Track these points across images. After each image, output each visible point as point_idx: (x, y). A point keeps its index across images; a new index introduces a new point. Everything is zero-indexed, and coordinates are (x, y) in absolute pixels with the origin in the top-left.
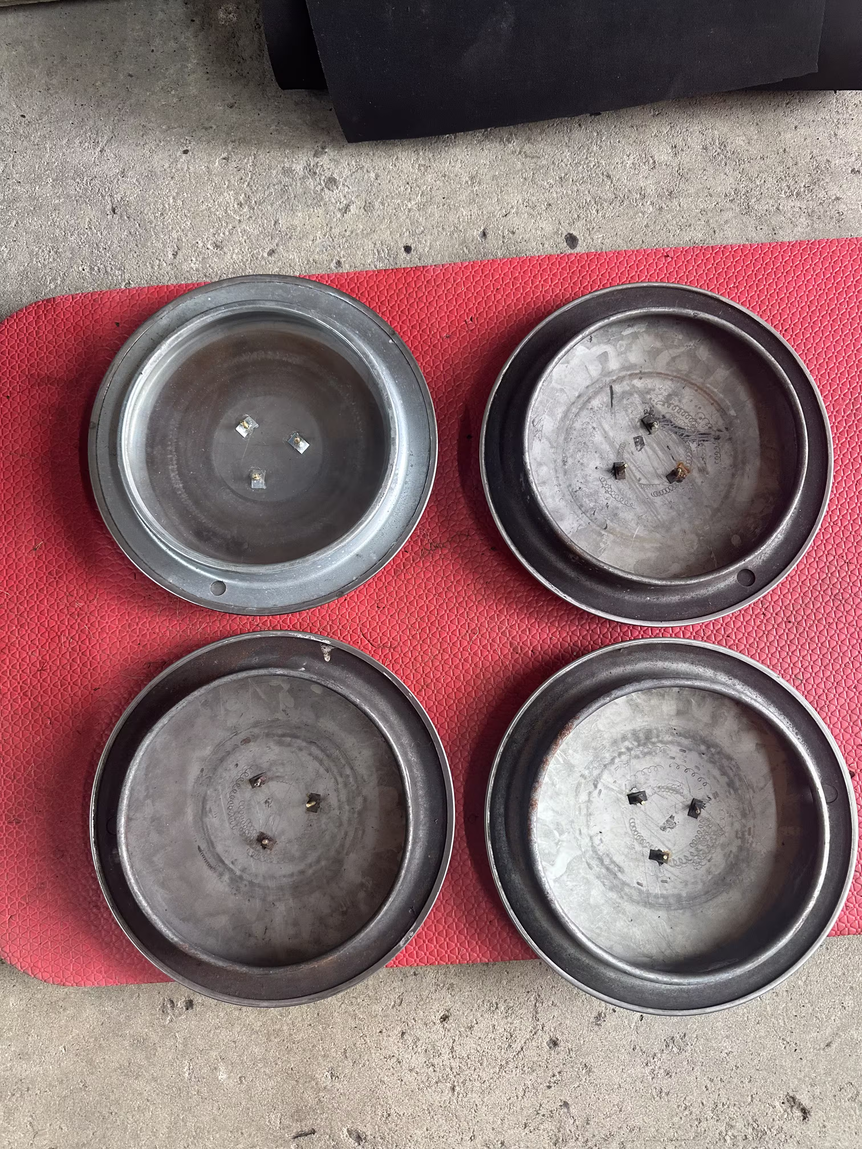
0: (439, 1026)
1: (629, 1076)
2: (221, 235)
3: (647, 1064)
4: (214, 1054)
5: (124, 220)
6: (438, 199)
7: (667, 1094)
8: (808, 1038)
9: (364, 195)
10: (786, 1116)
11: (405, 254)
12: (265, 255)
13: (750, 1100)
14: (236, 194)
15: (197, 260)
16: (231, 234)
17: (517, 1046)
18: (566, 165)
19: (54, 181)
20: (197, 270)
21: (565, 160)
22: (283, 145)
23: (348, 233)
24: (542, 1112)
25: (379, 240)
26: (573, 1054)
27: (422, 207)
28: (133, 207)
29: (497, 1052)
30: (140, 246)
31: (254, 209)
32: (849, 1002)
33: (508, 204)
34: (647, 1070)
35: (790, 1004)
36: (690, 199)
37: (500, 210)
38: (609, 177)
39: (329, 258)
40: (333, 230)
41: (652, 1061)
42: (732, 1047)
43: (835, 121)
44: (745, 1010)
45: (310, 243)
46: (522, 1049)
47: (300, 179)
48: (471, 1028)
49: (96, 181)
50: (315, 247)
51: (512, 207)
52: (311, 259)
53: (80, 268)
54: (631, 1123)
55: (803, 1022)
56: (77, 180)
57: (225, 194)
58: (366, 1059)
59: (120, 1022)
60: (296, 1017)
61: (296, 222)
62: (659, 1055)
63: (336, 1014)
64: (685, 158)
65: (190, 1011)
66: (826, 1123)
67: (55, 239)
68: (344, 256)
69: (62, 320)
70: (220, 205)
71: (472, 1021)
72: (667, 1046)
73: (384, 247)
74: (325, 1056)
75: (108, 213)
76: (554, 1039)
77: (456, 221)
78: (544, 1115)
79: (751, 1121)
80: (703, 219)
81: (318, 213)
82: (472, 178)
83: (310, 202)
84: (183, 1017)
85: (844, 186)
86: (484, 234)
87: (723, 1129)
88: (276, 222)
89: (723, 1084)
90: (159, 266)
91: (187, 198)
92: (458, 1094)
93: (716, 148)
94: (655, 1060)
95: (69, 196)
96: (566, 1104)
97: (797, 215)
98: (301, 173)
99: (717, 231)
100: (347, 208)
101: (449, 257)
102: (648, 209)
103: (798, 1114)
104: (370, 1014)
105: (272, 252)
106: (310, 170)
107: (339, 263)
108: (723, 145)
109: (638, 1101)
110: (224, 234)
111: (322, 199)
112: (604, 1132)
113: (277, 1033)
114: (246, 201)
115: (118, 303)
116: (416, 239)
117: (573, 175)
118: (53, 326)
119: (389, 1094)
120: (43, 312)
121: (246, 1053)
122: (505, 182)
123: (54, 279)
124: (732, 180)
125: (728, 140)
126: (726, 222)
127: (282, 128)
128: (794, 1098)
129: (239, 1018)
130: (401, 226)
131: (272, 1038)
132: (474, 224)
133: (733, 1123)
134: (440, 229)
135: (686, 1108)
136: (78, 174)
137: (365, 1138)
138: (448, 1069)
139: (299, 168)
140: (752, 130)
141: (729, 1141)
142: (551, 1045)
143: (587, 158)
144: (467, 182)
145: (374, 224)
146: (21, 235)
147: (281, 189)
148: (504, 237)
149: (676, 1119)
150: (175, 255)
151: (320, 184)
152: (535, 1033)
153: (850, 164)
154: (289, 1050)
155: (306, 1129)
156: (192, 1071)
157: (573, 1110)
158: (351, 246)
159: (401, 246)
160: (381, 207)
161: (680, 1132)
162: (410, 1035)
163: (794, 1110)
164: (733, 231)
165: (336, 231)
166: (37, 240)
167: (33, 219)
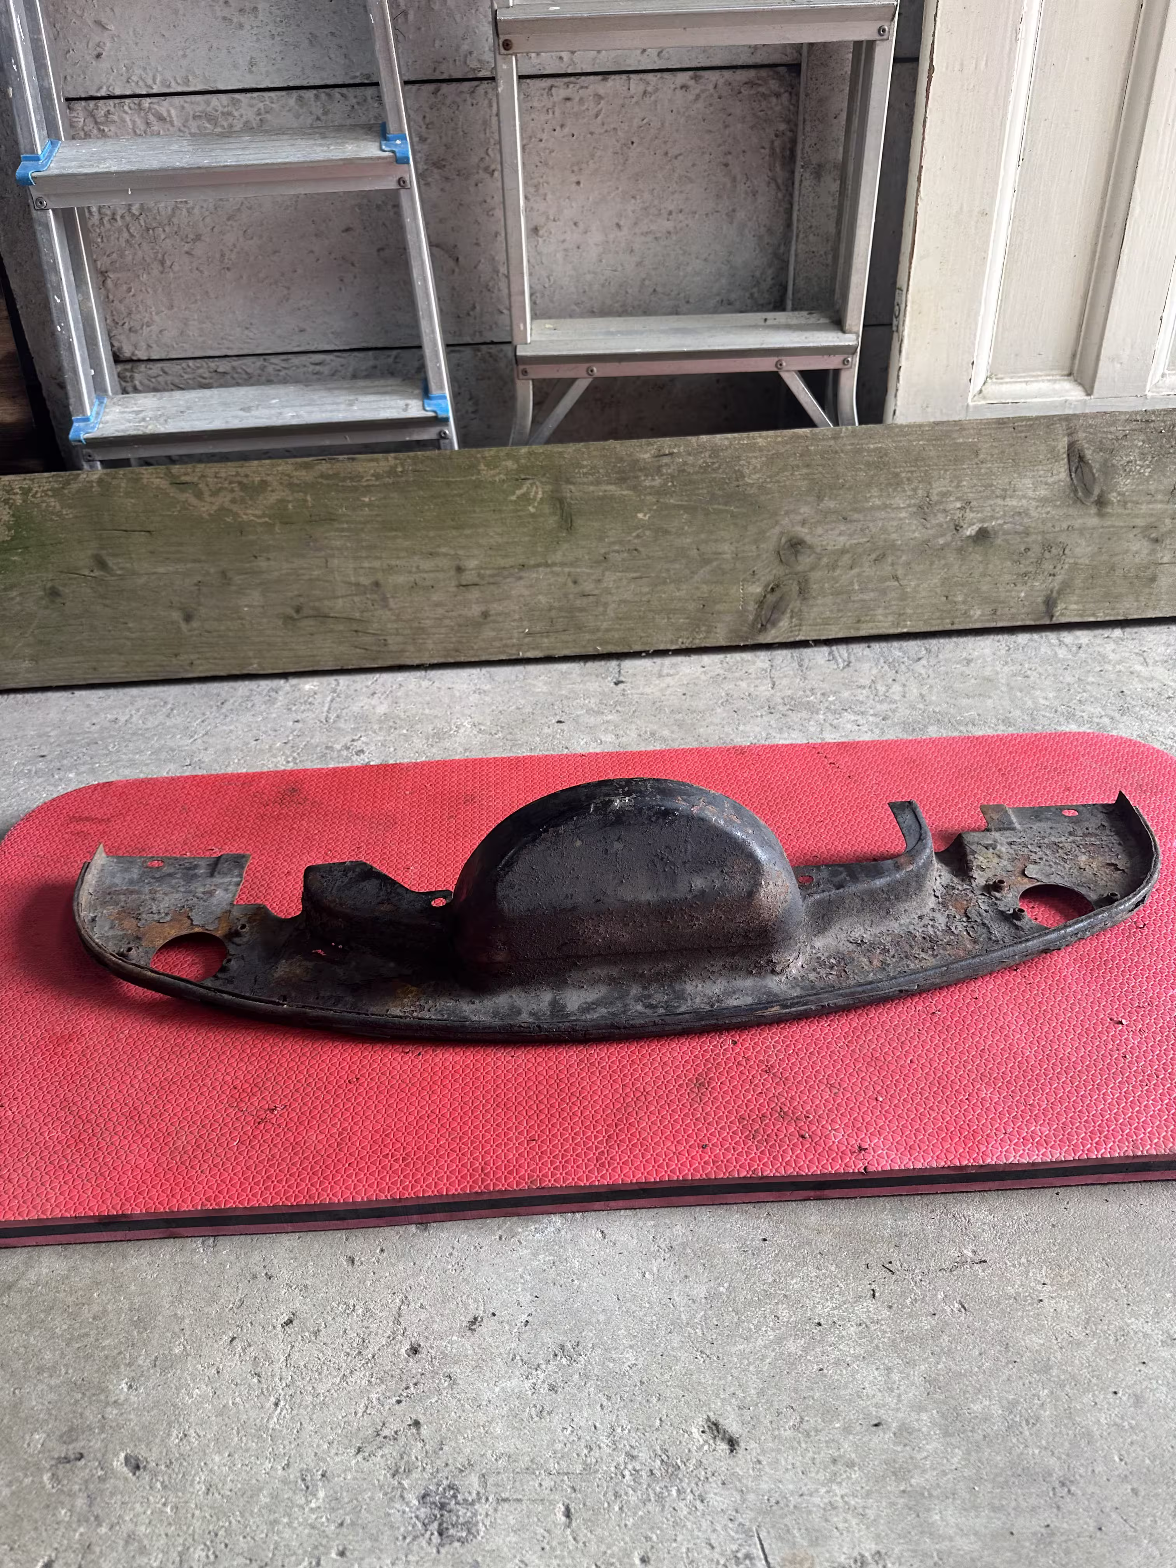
0: (278, 1331)
7: (550, 1413)
13: (658, 1424)
17: (368, 1354)
24: (383, 1434)
26: (436, 1363)
29: (341, 1360)
32: (784, 1313)
34: (527, 1384)
41: (534, 1373)
46: (374, 1357)
48: (317, 1332)
62: (543, 1367)
66: (761, 1458)
71: (320, 1325)
72: (555, 1356)
76: (416, 1345)
78: (385, 1437)
79: (659, 1452)
87: (621, 1460)
89: (623, 1403)
92: (282, 1410)
94: (539, 1372)
96: (417, 1424)
103: (724, 1446)
112: (461, 1460)
128: (716, 1425)
133: (635, 1453)
137: (145, 1467)
138: (277, 1380)
141: (628, 1477)
142: (411, 1352)
149: (558, 1446)
152: (394, 1339)
155: (72, 1454)
157: (424, 1430)
161: (563, 1463)
162: (242, 1340)
163: (718, 1440)
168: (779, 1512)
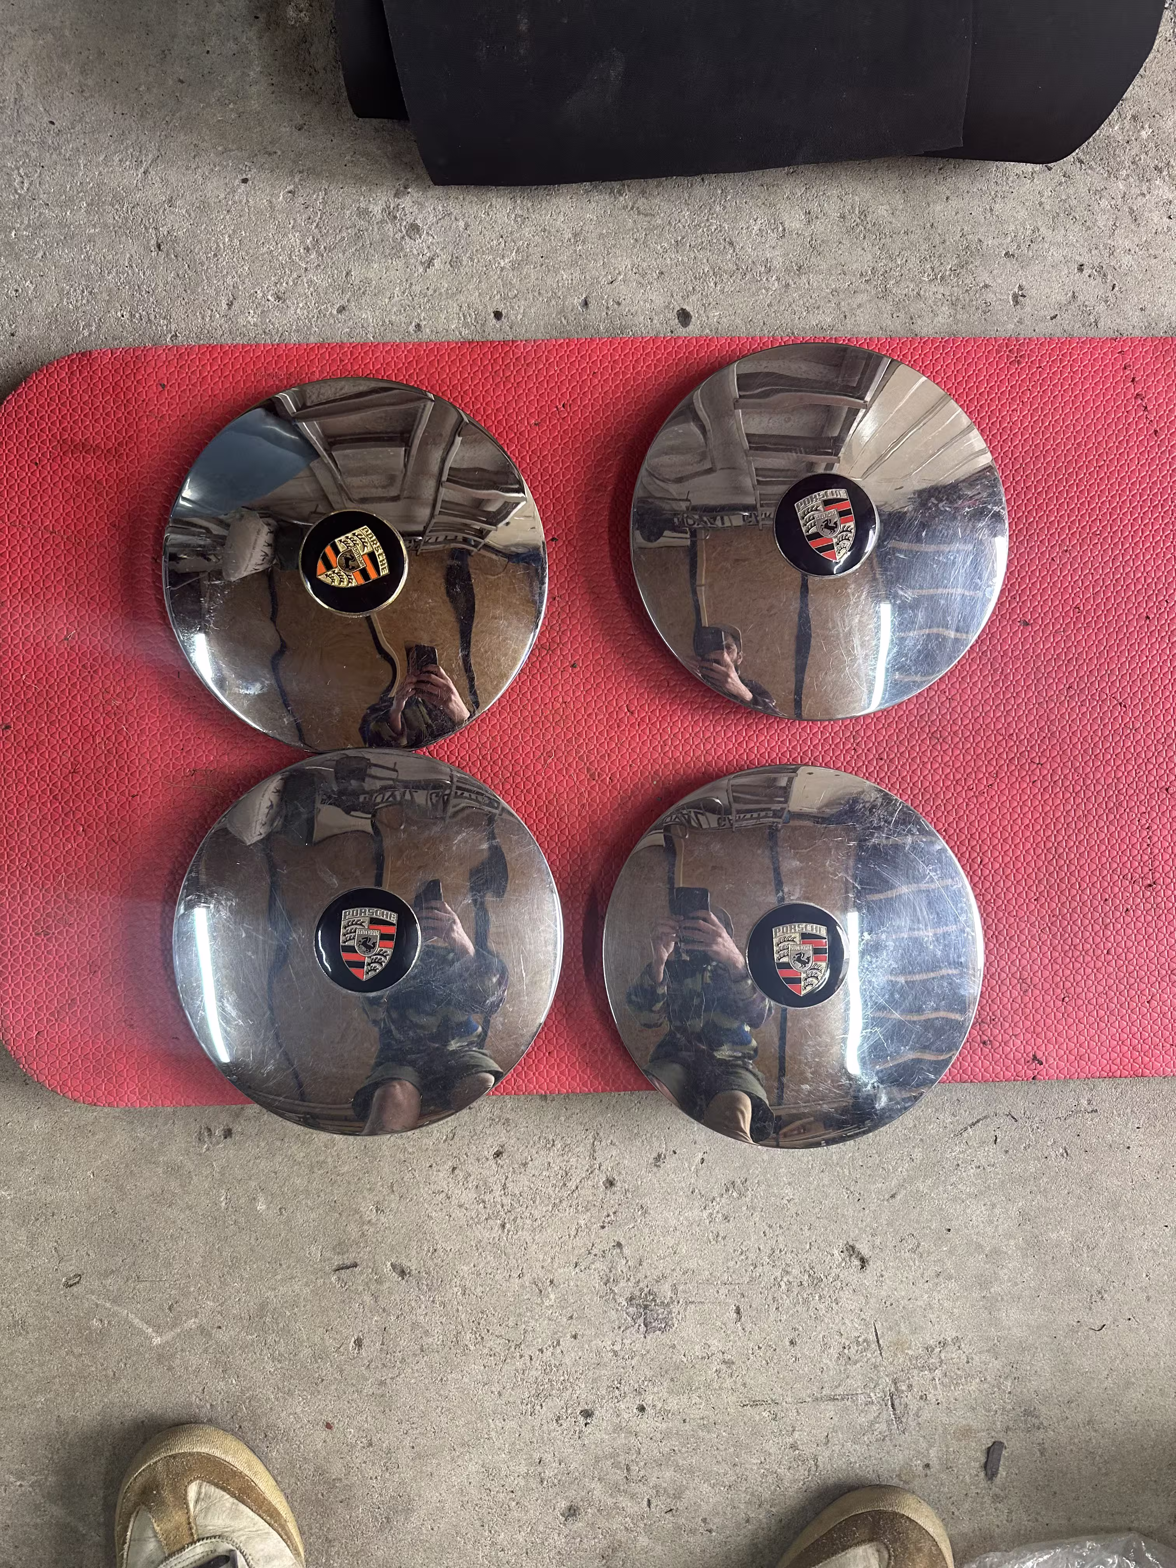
0: (492, 1162)
1: (686, 1219)
2: (284, 284)
3: (705, 1208)
4: (253, 1184)
5: (171, 259)
6: (536, 258)
7: (724, 1238)
8: (872, 1188)
9: (450, 248)
10: (843, 1264)
11: (494, 321)
12: (335, 312)
13: (808, 1247)
14: (304, 236)
15: (255, 313)
16: (295, 284)
17: (572, 1185)
18: (684, 227)
19: (88, 205)
20: (255, 325)
21: (683, 220)
22: (359, 180)
23: (430, 292)
24: (595, 1251)
25: (466, 302)
26: (629, 1195)
27: (516, 266)
28: (181, 245)
29: (550, 1190)
30: (189, 292)
31: (323, 256)
32: (918, 1154)
33: (615, 269)
34: (705, 1214)
35: (857, 1154)
36: (821, 276)
37: (606, 275)
38: (731, 244)
39: (408, 320)
40: (413, 287)
41: (711, 1205)
42: (794, 1195)
43: (993, 193)
44: (810, 1158)
45: (387, 300)
46: (577, 1188)
47: (377, 223)
48: (525, 1165)
49: (139, 209)
50: (392, 306)
51: (619, 273)
52: (387, 321)
53: (119, 314)
54: (685, 1265)
55: (869, 1172)
56: (116, 206)
57: (290, 235)
58: (414, 1192)
59: (153, 1149)
60: (342, 1149)
61: (371, 275)
62: (718, 1199)
63: (384, 1147)
64: (818, 227)
65: (228, 1139)
66: (884, 1273)
67: (89, 277)
68: (424, 319)
69: (100, 378)
70: (283, 248)
71: (526, 1158)
72: (727, 1190)
73: (471, 311)
74: (370, 1189)
75: (152, 249)
76: (611, 1179)
77: (555, 286)
78: (595, 1255)
79: (808, 1268)
80: (834, 300)
81: (397, 265)
82: (575, 235)
83: (388, 251)
84: (221, 1146)
85: (995, 272)
86: (586, 303)
87: (778, 1274)
88: (347, 274)
89: (781, 1230)
90: (211, 317)
91: (245, 237)
92: (509, 1231)
93: (855, 218)
94: (714, 1203)
95: (106, 225)
96: (619, 1245)
97: (939, 303)
98: (379, 216)
99: (848, 316)
100: (430, 263)
101: (544, 328)
102: (773, 284)
103: (857, 1262)
104: (420, 1148)
105: (342, 309)
106: (389, 214)
107: (418, 326)
108: (863, 214)
109: (694, 1244)
110: (287, 283)
111: (402, 249)
112: (657, 1273)
113: (321, 1164)
114: (314, 246)
115: (164, 362)
116: (508, 304)
117: (691, 240)
118: (89, 385)
119: (436, 1229)
120: (77, 367)
121: (287, 1183)
122: (613, 242)
123: (88, 325)
124: (870, 257)
125: (870, 209)
126: (860, 306)
127: (358, 160)
128: (853, 1248)
129: (280, 1149)
130: (492, 286)
131: (316, 1170)
132: (575, 291)
133: (789, 1269)
134: (536, 294)
135: (742, 1253)
136: (118, 199)
137: (409, 1273)
138: (499, 1206)
139: (376, 209)
140: (898, 200)
141: (783, 1286)
142: (608, 1185)
143: (708, 220)
144: (569, 240)
145: (460, 283)
146: (49, 269)
147: (356, 234)
148: (608, 308)
149: (731, 1264)
150: (230, 305)
151: (401, 231)
152: (592, 1172)
153: (1005, 247)
154: (333, 1183)
155: (348, 1263)
156: (229, 1200)
157: (626, 1251)
158: (433, 308)
159: (491, 310)
160: (470, 264)
161: (734, 1276)
162: (462, 1170)
163: (853, 1259)
164: (867, 317)
165: (417, 289)
166: (68, 275)
167: (63, 251)
168: (891, 1311)
